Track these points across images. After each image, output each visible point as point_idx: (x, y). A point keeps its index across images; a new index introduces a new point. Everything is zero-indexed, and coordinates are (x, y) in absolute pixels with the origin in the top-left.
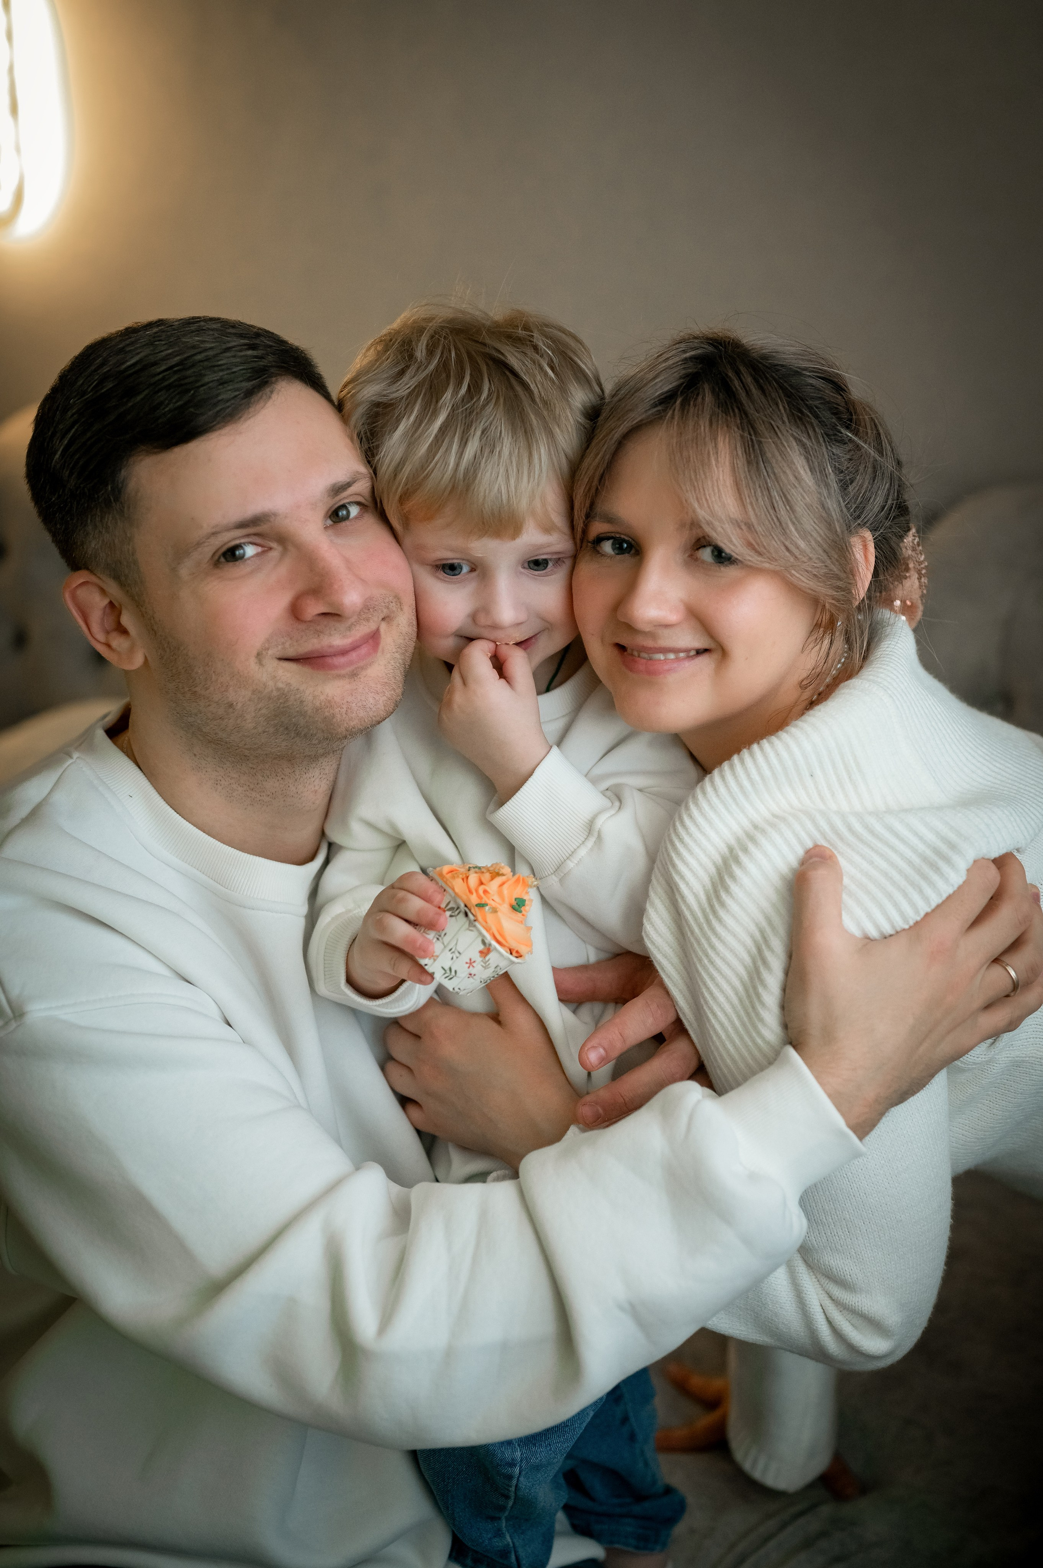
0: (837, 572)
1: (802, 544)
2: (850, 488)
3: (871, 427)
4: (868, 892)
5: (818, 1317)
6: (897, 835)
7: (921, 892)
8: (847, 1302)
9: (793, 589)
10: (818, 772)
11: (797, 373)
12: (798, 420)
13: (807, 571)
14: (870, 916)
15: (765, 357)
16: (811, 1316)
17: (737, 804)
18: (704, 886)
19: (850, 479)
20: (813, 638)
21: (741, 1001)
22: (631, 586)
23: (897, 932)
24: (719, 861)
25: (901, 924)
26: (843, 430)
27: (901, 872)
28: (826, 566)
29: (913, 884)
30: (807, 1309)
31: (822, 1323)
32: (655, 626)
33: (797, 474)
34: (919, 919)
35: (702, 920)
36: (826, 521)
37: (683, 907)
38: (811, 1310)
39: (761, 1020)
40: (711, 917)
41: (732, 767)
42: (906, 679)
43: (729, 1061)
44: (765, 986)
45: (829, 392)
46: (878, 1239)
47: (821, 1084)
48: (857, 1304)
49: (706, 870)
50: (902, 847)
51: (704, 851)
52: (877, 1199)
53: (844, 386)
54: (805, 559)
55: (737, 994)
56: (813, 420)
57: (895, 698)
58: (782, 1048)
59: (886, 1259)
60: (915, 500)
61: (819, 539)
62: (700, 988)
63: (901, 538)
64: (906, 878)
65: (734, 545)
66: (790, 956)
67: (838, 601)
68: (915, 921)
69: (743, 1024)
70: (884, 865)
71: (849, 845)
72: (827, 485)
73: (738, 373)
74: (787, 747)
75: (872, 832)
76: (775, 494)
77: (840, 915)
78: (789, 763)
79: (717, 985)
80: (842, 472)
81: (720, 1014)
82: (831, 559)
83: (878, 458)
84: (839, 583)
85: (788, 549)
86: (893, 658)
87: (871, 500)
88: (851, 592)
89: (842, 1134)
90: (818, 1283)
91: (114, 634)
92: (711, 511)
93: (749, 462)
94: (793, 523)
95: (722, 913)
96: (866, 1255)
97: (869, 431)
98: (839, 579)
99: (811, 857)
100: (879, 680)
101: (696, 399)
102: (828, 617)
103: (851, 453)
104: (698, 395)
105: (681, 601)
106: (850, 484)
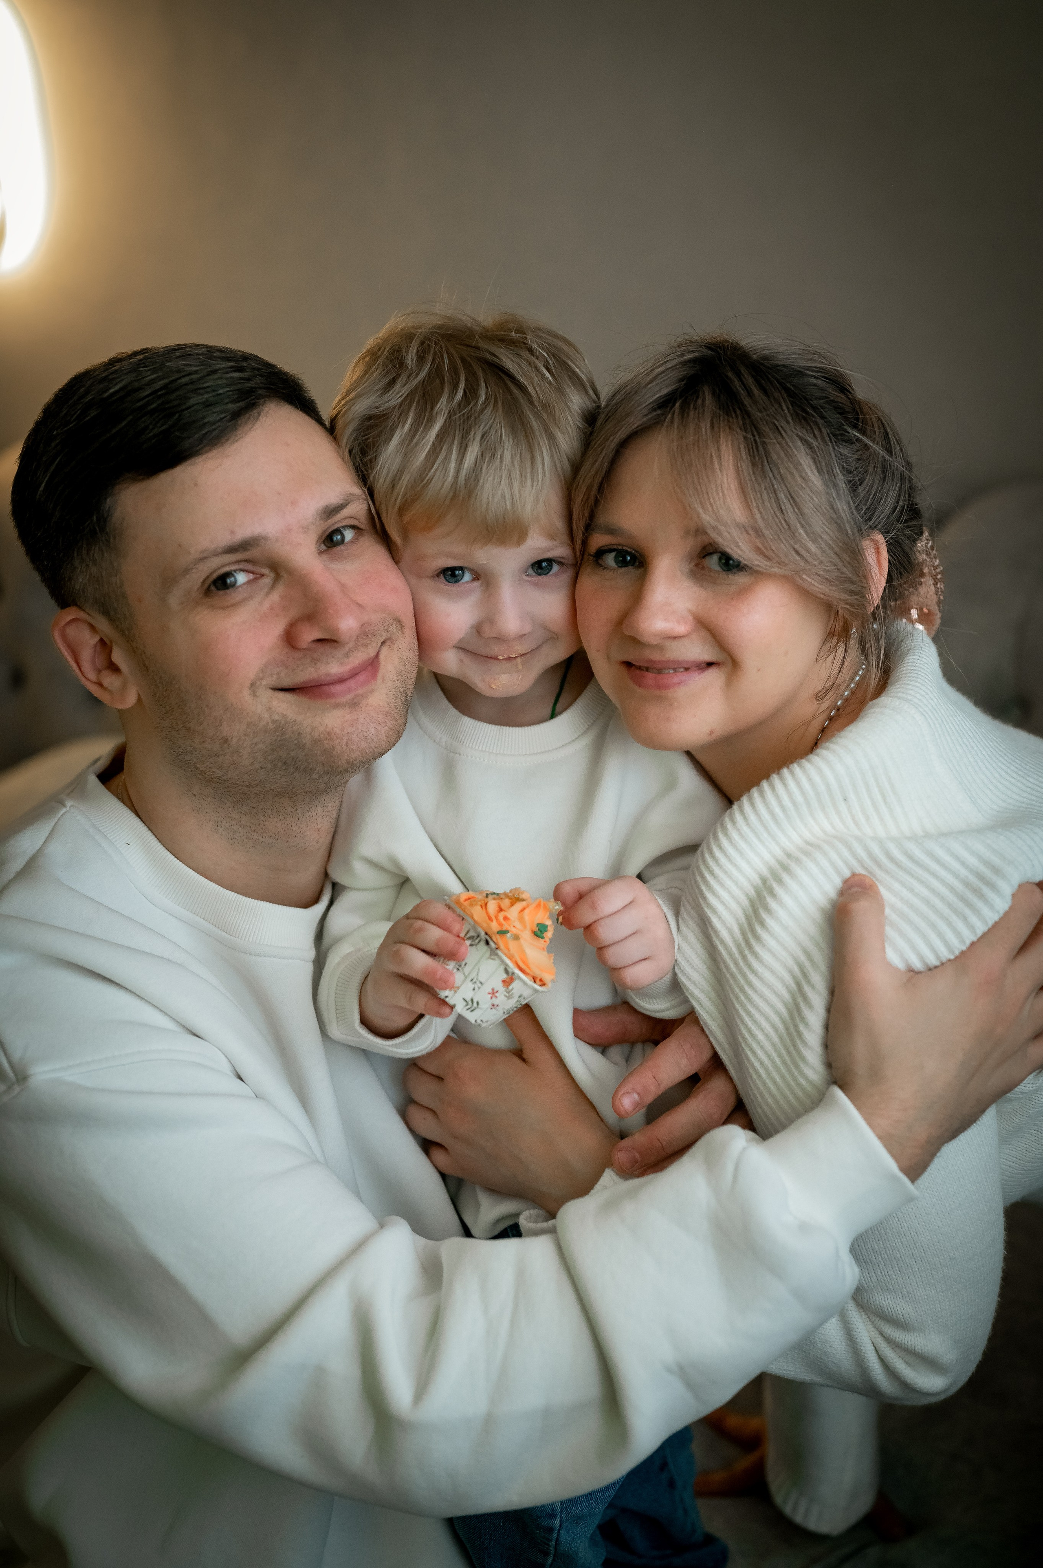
0: (849, 575)
1: (812, 547)
2: (860, 489)
3: (879, 426)
4: (910, 923)
5: (870, 1355)
6: (938, 861)
7: (965, 919)
8: (900, 1340)
9: (805, 594)
10: (852, 796)
11: (800, 373)
12: (803, 420)
13: (818, 575)
14: (914, 948)
16: (863, 1354)
17: (769, 833)
18: (737, 920)
19: (859, 480)
20: (827, 647)
21: (781, 1038)
22: (637, 598)
23: (942, 964)
24: (752, 893)
25: (946, 955)
26: (849, 430)
27: (943, 899)
28: (838, 569)
29: (956, 911)
30: (858, 1347)
31: (874, 1361)
32: (662, 638)
33: (803, 474)
34: (964, 948)
35: (737, 955)
36: (836, 523)
37: (717, 943)
38: (862, 1348)
39: (803, 1059)
40: (747, 952)
41: (762, 794)
42: (935, 695)
43: (770, 1100)
44: (806, 1024)
45: (833, 391)
46: (931, 1277)
47: (871, 1125)
48: (909, 1342)
49: (738, 903)
50: (943, 873)
51: (736, 883)
52: (929, 1238)
53: (847, 386)
54: (815, 563)
55: (776, 1031)
56: (820, 421)
57: (926, 715)
58: (827, 1089)
59: (940, 1297)
60: (926, 502)
61: (828, 540)
62: (738, 1026)
63: (915, 541)
64: (950, 905)
65: (742, 550)
66: (832, 992)
67: (851, 605)
68: (960, 951)
69: (784, 1063)
70: (925, 892)
71: (887, 872)
72: (835, 486)
73: (739, 376)
74: (820, 771)
75: (911, 858)
76: (782, 496)
77: (883, 949)
78: (822, 788)
79: (755, 1022)
80: (850, 472)
81: (759, 1052)
82: (843, 562)
83: (887, 458)
84: (853, 587)
85: (797, 552)
86: (920, 673)
87: (882, 502)
88: (864, 597)
89: (894, 1178)
90: (868, 1320)
91: (105, 673)
92: (717, 516)
93: (754, 464)
94: (802, 526)
95: (758, 948)
96: (919, 1294)
97: (877, 429)
98: (852, 582)
99: (850, 888)
100: (910, 697)
101: (696, 402)
102: (841, 624)
103: (859, 453)
104: (697, 397)
105: (689, 611)
106: (860, 485)
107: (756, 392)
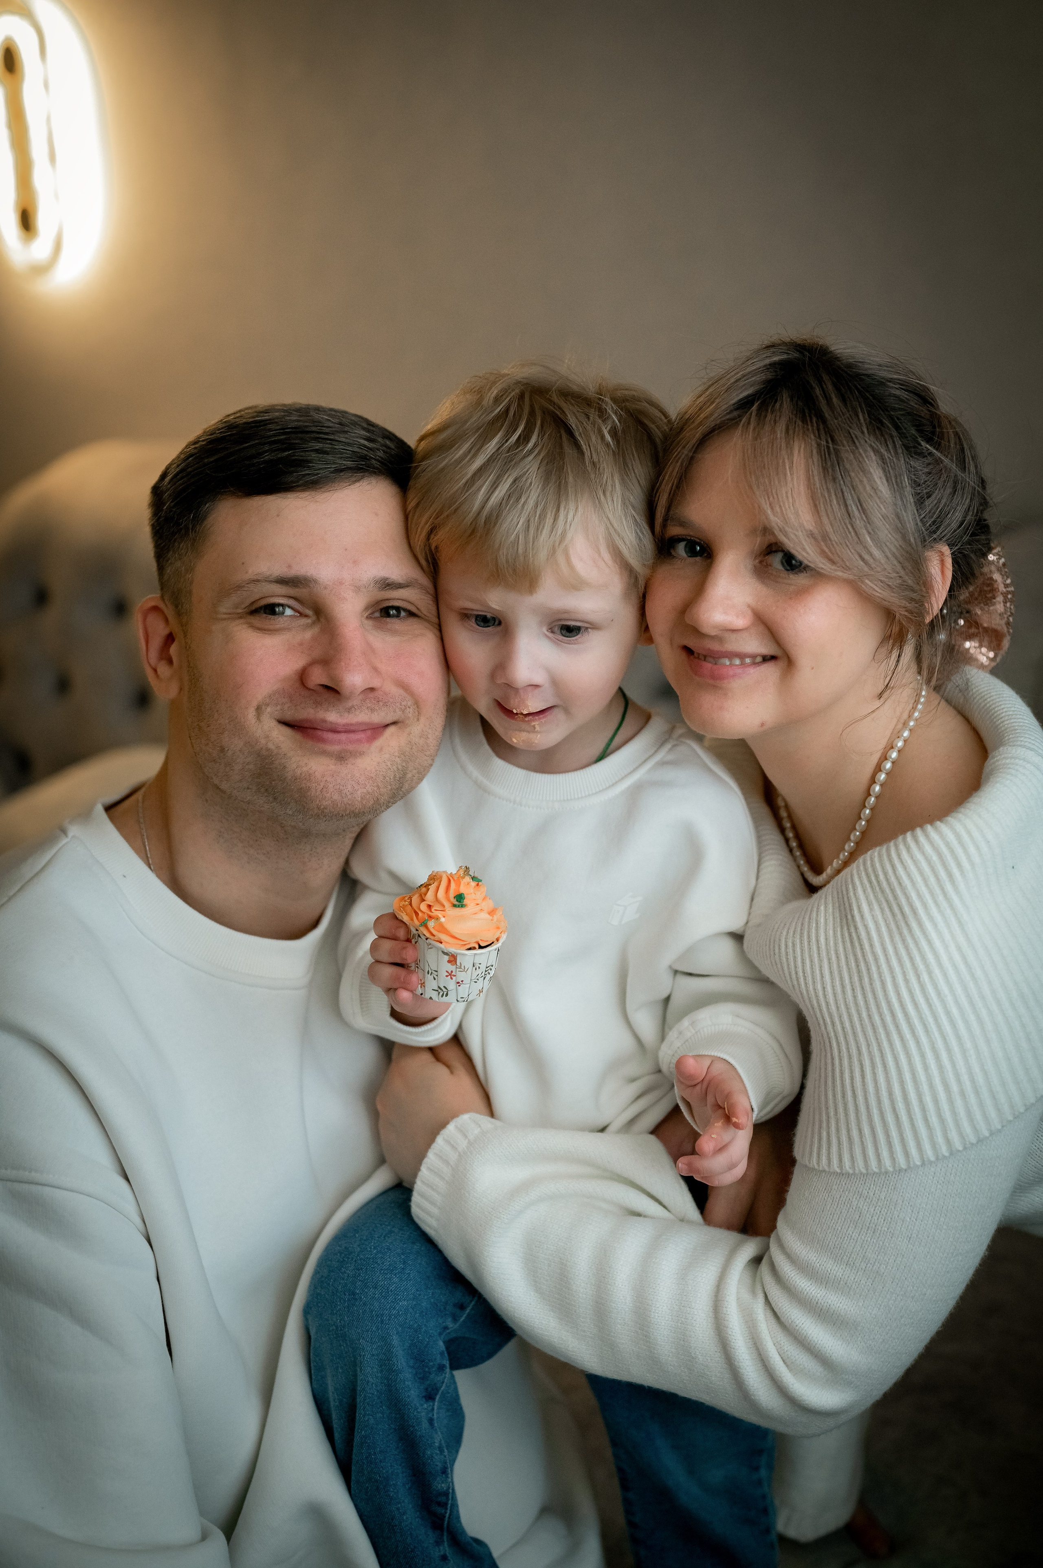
0: (912, 584)
1: (876, 553)
2: (927, 502)
3: (955, 442)
9: (864, 597)
11: (882, 383)
12: (877, 431)
13: (882, 581)
15: (850, 366)
19: (927, 493)
22: (699, 589)
26: (923, 443)
28: (900, 577)
32: (721, 630)
33: (873, 484)
36: (901, 532)
45: (912, 403)
54: (879, 569)
56: (895, 433)
60: (992, 517)
61: (894, 550)
65: (808, 553)
67: (911, 612)
72: (902, 497)
73: (820, 382)
76: (850, 502)
80: (919, 485)
82: (905, 570)
83: (959, 473)
84: (914, 595)
85: (862, 559)
87: (949, 515)
88: (923, 605)
91: (162, 663)
92: (784, 518)
93: (825, 469)
94: (869, 533)
97: (952, 445)
98: (913, 591)
101: (773, 406)
102: (897, 629)
103: (931, 467)
104: (776, 402)
105: (749, 606)
106: (928, 497)
107: (835, 400)
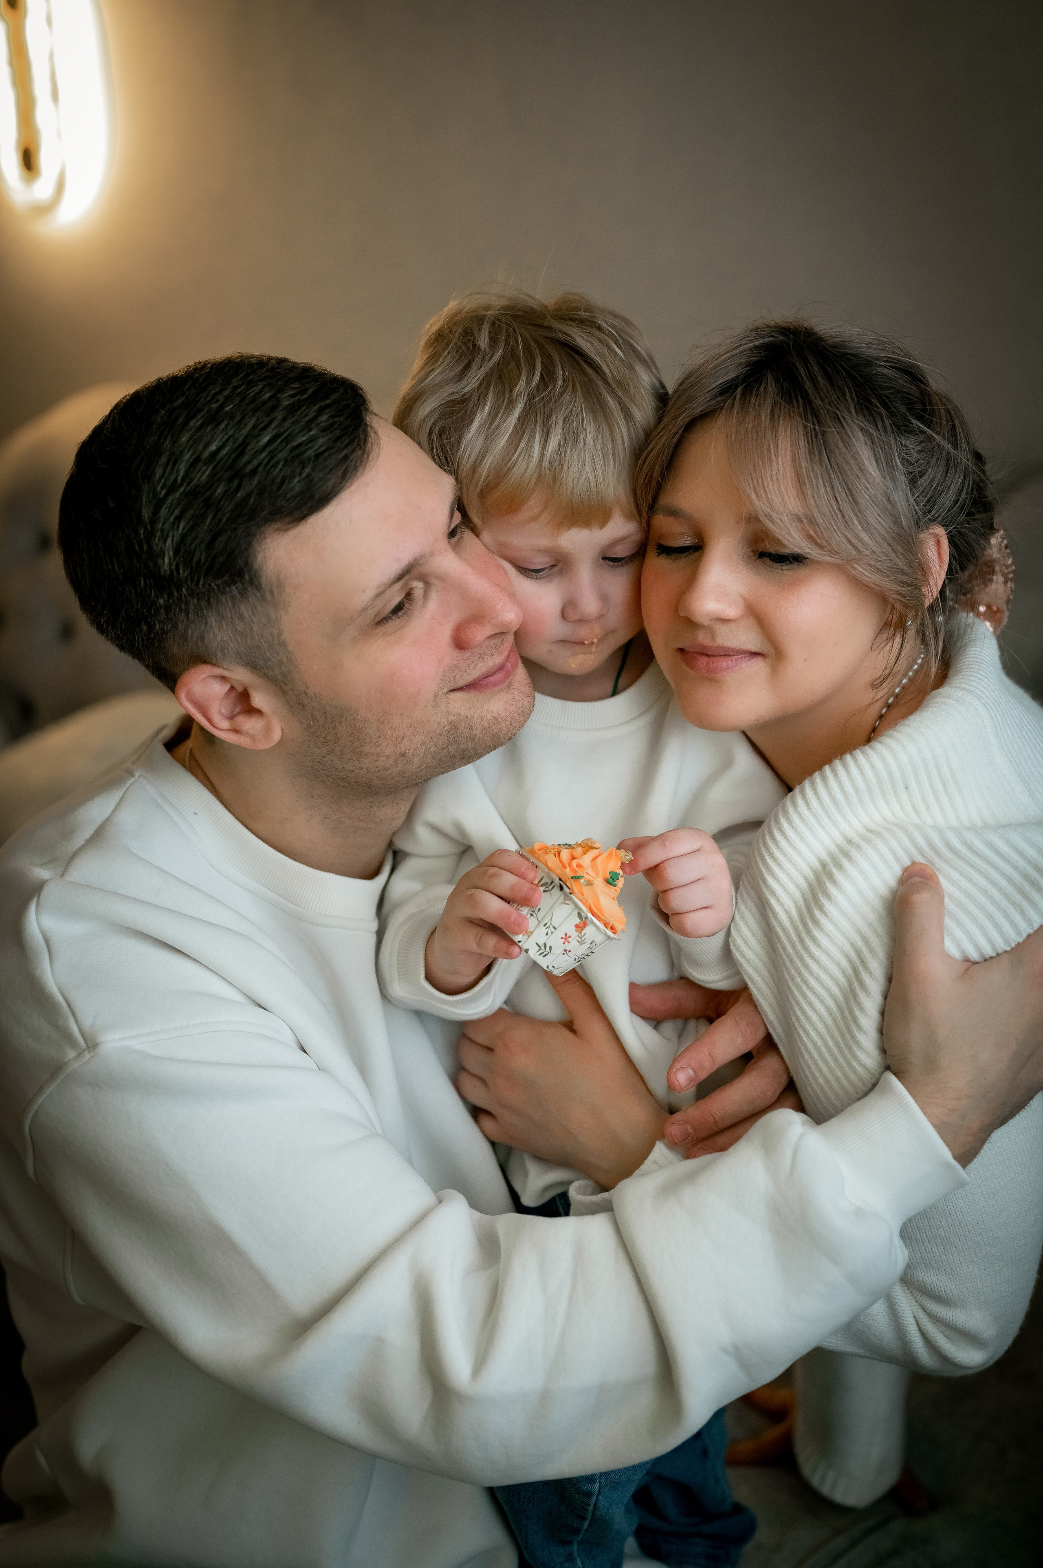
0: (903, 567)
1: (866, 538)
2: (921, 481)
3: (947, 419)
4: (968, 913)
5: (912, 1329)
6: (997, 851)
7: (1022, 912)
8: (941, 1315)
9: (858, 585)
10: (913, 785)
11: (870, 362)
12: (865, 411)
13: (872, 566)
14: (970, 937)
15: (835, 346)
16: (904, 1328)
17: (830, 818)
18: (795, 902)
19: (920, 472)
20: (883, 637)
21: (835, 1020)
22: (690, 581)
23: (998, 955)
24: (811, 876)
25: (1002, 946)
26: (914, 421)
27: (1000, 890)
29: (1014, 904)
30: (900, 1320)
32: (713, 620)
33: (861, 465)
34: (1021, 940)
35: (795, 938)
36: (892, 516)
37: (775, 924)
38: (904, 1322)
39: (858, 1044)
40: (804, 935)
41: (824, 779)
42: (997, 687)
43: (821, 1080)
44: (862, 1010)
45: (902, 381)
46: (974, 1255)
47: (926, 1114)
48: (951, 1318)
49: (797, 886)
50: (1002, 864)
51: (795, 866)
52: (974, 1217)
53: (922, 378)
54: (868, 553)
55: (830, 1013)
56: (883, 411)
57: (989, 707)
58: (882, 1075)
59: (982, 1275)
61: (883, 532)
62: (792, 1007)
64: (1007, 897)
66: (890, 979)
67: (908, 599)
68: (1016, 943)
69: (838, 1046)
70: (983, 882)
71: (946, 861)
72: (894, 476)
73: (806, 362)
74: (883, 759)
75: (971, 848)
76: (838, 485)
77: (942, 938)
78: (884, 774)
79: (810, 1004)
80: (911, 464)
81: (812, 1033)
82: (896, 553)
83: (951, 450)
84: (907, 579)
85: (850, 542)
86: (982, 665)
87: (943, 495)
88: (922, 590)
89: (947, 1164)
90: (910, 1294)
93: (812, 453)
94: (857, 517)
95: (816, 932)
96: (961, 1271)
97: (944, 422)
98: (907, 575)
99: (911, 877)
100: (972, 689)
102: (897, 616)
103: (923, 445)
104: (760, 385)
105: (741, 596)
106: (921, 477)
